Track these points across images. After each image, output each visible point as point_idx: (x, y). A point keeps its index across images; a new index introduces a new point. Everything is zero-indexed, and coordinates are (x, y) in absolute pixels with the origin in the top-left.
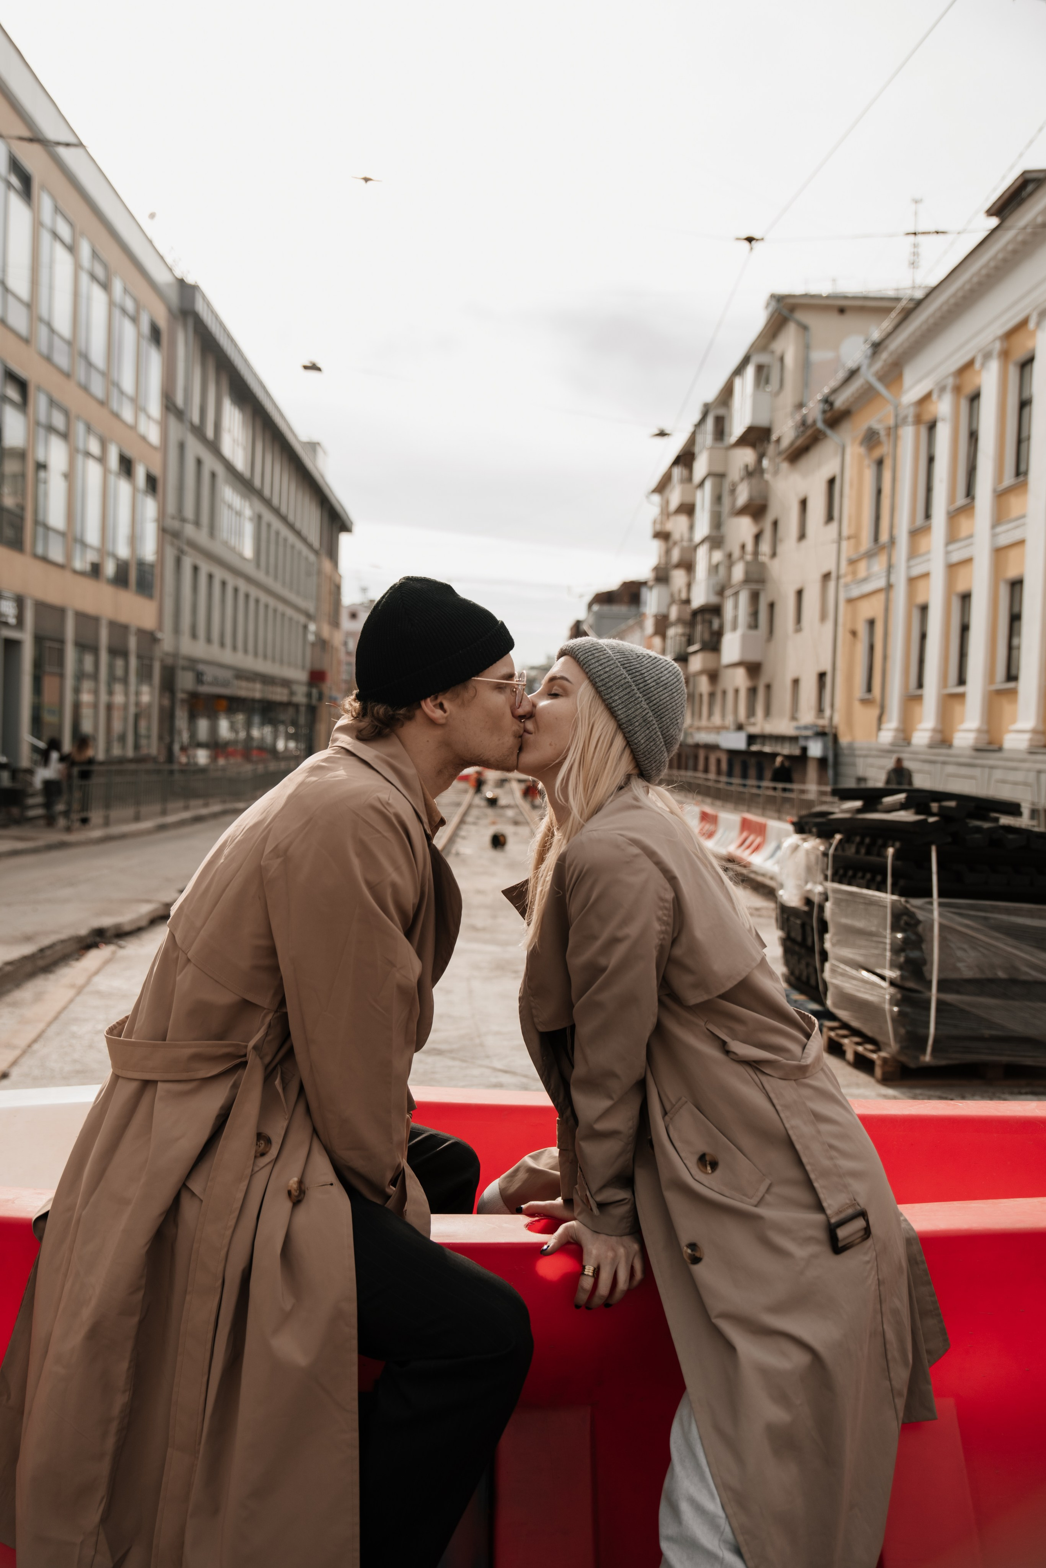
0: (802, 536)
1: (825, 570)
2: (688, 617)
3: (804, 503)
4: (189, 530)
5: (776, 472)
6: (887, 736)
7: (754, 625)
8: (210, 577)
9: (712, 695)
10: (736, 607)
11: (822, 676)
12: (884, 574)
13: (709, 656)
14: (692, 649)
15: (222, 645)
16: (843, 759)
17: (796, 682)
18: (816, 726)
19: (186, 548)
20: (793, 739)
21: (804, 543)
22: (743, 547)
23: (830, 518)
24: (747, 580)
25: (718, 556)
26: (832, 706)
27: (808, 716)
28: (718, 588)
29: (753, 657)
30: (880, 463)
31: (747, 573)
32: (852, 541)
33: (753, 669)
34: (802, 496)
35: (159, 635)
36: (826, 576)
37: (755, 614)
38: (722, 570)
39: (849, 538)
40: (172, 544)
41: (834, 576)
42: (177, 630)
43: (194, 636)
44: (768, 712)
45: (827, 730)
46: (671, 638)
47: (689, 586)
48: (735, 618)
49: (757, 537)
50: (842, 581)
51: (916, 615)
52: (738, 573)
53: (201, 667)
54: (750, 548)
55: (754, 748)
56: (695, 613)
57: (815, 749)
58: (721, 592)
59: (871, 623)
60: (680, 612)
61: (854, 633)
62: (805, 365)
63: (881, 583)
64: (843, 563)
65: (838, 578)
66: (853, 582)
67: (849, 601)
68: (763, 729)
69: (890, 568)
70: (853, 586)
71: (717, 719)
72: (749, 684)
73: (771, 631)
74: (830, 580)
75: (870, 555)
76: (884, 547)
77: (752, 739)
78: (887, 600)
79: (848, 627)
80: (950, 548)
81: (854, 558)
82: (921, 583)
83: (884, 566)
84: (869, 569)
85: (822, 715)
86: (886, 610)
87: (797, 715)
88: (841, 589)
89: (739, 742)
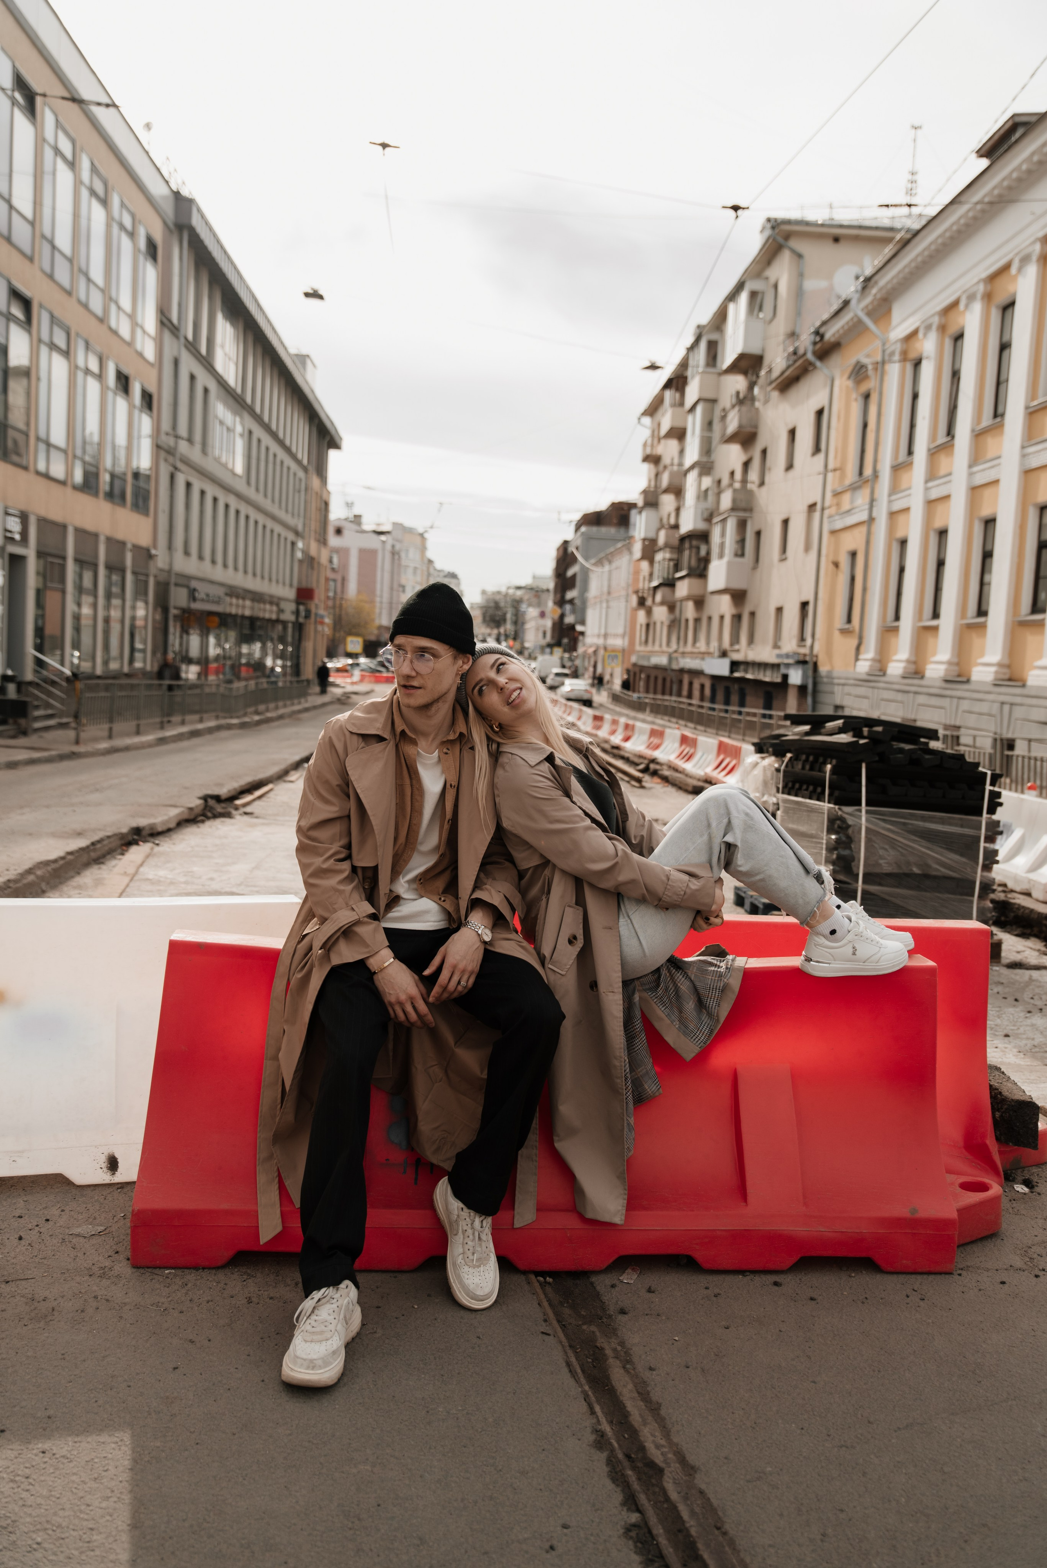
0: (790, 467)
1: (811, 502)
2: (676, 542)
3: (792, 433)
4: (183, 447)
5: (766, 401)
6: (863, 666)
7: (740, 553)
8: (203, 493)
9: (697, 621)
10: (723, 534)
11: (804, 605)
12: (867, 507)
13: (696, 582)
14: (678, 575)
15: (213, 562)
16: (821, 687)
17: (779, 610)
18: (798, 654)
19: (179, 465)
20: (775, 667)
21: (791, 473)
22: (732, 473)
23: (817, 449)
24: (733, 509)
25: (707, 482)
26: (813, 636)
27: (789, 644)
28: (706, 515)
29: (738, 585)
30: (867, 397)
31: (734, 501)
32: (838, 473)
33: (739, 596)
34: (790, 427)
35: (153, 552)
36: (812, 507)
37: (742, 542)
38: (711, 497)
39: (835, 470)
40: (166, 460)
41: (819, 507)
42: (170, 547)
43: (187, 553)
44: (751, 640)
45: (808, 659)
46: (659, 562)
47: (678, 510)
48: (722, 545)
49: (746, 465)
50: (827, 512)
51: (896, 548)
52: (726, 501)
53: (194, 584)
54: (738, 476)
55: (737, 674)
56: (683, 539)
57: (796, 677)
58: (709, 519)
59: (853, 555)
60: (667, 536)
61: (836, 565)
62: (799, 293)
63: (864, 516)
64: (829, 495)
65: (823, 509)
66: (837, 514)
67: (833, 532)
68: (746, 656)
69: (872, 501)
70: (837, 518)
71: (702, 646)
72: (734, 611)
73: (757, 560)
74: (815, 511)
75: (854, 488)
76: (868, 481)
77: (735, 665)
78: (869, 534)
79: (831, 558)
80: (930, 484)
81: (839, 489)
82: (901, 518)
83: (867, 500)
84: (852, 501)
85: (803, 644)
86: (868, 543)
87: (779, 644)
88: (825, 520)
89: (721, 668)
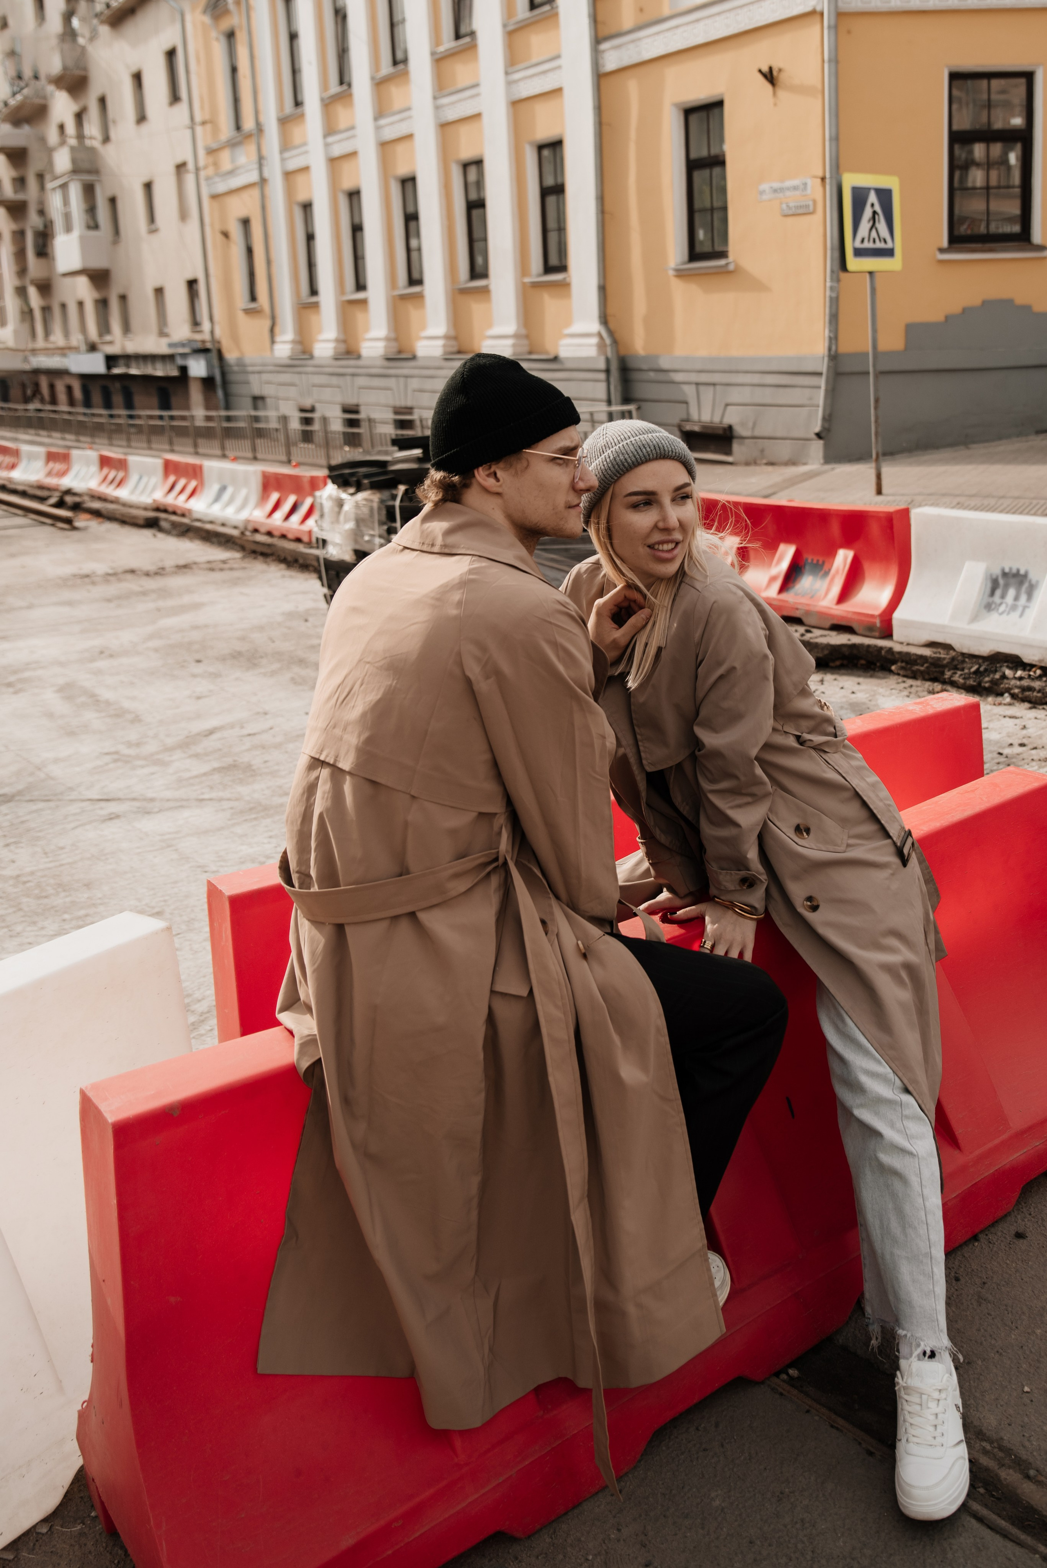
0: (141, 118)
1: (179, 160)
3: (137, 77)
5: (94, 37)
6: (283, 350)
7: (92, 224)
9: (46, 309)
10: (64, 203)
11: (192, 284)
12: (256, 166)
13: (43, 262)
16: (232, 377)
17: (159, 292)
18: (194, 341)
21: (144, 127)
22: (63, 127)
23: (175, 97)
24: (75, 170)
26: (211, 319)
27: (180, 331)
29: (97, 264)
30: (230, 36)
31: (73, 161)
32: (208, 126)
33: (100, 278)
34: (133, 70)
36: (181, 167)
37: (92, 211)
39: (203, 122)
41: (191, 166)
44: (127, 328)
45: (209, 345)
48: (66, 216)
50: (202, 174)
51: (299, 214)
52: (61, 159)
54: (71, 129)
55: (116, 371)
57: (198, 368)
59: (246, 223)
61: (225, 235)
63: (253, 177)
64: (201, 153)
65: (197, 170)
66: (217, 174)
67: (214, 197)
68: (123, 347)
69: (261, 159)
70: (217, 179)
71: (58, 338)
72: (96, 295)
73: (117, 231)
74: (187, 171)
75: (232, 144)
76: (249, 136)
77: (111, 360)
78: (263, 197)
79: (218, 227)
80: (330, 139)
81: (214, 146)
82: (300, 179)
83: (254, 157)
84: (233, 160)
85: (198, 329)
86: (264, 208)
87: (166, 330)
88: (203, 183)
89: (95, 365)
